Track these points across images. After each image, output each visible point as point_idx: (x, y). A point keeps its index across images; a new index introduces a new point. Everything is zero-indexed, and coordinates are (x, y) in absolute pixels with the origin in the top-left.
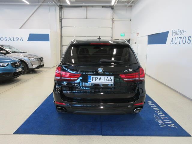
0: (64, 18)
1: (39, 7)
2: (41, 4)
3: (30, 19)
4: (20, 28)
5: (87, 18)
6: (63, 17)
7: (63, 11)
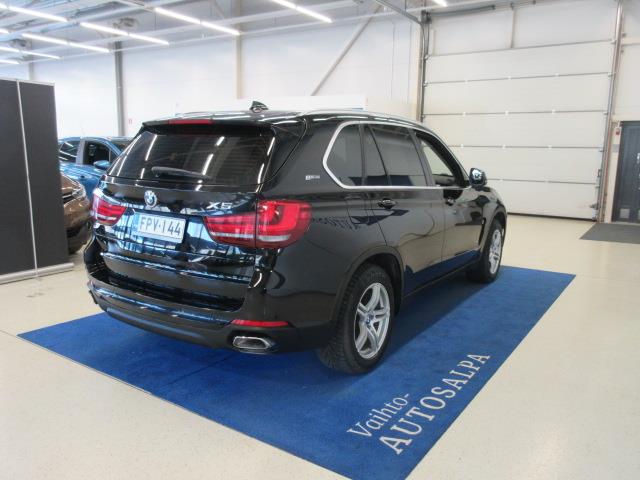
0: (434, 55)
1: (366, 25)
2: (370, 16)
3: (339, 66)
4: (314, 94)
5: (512, 46)
6: (430, 51)
7: (432, 32)
